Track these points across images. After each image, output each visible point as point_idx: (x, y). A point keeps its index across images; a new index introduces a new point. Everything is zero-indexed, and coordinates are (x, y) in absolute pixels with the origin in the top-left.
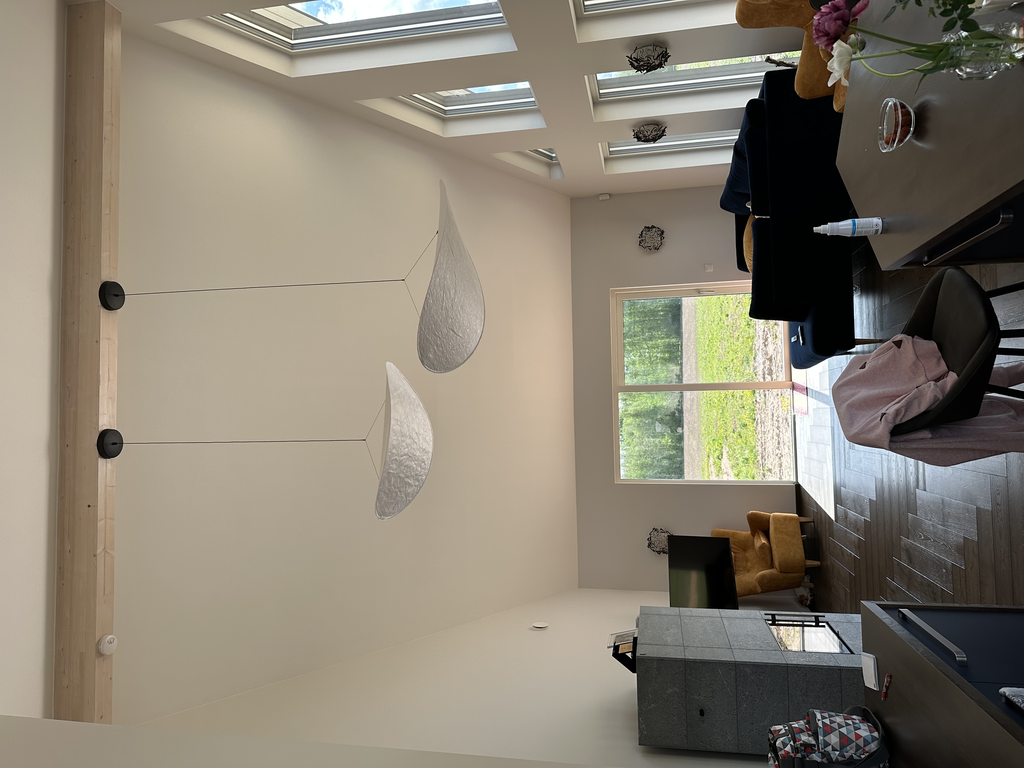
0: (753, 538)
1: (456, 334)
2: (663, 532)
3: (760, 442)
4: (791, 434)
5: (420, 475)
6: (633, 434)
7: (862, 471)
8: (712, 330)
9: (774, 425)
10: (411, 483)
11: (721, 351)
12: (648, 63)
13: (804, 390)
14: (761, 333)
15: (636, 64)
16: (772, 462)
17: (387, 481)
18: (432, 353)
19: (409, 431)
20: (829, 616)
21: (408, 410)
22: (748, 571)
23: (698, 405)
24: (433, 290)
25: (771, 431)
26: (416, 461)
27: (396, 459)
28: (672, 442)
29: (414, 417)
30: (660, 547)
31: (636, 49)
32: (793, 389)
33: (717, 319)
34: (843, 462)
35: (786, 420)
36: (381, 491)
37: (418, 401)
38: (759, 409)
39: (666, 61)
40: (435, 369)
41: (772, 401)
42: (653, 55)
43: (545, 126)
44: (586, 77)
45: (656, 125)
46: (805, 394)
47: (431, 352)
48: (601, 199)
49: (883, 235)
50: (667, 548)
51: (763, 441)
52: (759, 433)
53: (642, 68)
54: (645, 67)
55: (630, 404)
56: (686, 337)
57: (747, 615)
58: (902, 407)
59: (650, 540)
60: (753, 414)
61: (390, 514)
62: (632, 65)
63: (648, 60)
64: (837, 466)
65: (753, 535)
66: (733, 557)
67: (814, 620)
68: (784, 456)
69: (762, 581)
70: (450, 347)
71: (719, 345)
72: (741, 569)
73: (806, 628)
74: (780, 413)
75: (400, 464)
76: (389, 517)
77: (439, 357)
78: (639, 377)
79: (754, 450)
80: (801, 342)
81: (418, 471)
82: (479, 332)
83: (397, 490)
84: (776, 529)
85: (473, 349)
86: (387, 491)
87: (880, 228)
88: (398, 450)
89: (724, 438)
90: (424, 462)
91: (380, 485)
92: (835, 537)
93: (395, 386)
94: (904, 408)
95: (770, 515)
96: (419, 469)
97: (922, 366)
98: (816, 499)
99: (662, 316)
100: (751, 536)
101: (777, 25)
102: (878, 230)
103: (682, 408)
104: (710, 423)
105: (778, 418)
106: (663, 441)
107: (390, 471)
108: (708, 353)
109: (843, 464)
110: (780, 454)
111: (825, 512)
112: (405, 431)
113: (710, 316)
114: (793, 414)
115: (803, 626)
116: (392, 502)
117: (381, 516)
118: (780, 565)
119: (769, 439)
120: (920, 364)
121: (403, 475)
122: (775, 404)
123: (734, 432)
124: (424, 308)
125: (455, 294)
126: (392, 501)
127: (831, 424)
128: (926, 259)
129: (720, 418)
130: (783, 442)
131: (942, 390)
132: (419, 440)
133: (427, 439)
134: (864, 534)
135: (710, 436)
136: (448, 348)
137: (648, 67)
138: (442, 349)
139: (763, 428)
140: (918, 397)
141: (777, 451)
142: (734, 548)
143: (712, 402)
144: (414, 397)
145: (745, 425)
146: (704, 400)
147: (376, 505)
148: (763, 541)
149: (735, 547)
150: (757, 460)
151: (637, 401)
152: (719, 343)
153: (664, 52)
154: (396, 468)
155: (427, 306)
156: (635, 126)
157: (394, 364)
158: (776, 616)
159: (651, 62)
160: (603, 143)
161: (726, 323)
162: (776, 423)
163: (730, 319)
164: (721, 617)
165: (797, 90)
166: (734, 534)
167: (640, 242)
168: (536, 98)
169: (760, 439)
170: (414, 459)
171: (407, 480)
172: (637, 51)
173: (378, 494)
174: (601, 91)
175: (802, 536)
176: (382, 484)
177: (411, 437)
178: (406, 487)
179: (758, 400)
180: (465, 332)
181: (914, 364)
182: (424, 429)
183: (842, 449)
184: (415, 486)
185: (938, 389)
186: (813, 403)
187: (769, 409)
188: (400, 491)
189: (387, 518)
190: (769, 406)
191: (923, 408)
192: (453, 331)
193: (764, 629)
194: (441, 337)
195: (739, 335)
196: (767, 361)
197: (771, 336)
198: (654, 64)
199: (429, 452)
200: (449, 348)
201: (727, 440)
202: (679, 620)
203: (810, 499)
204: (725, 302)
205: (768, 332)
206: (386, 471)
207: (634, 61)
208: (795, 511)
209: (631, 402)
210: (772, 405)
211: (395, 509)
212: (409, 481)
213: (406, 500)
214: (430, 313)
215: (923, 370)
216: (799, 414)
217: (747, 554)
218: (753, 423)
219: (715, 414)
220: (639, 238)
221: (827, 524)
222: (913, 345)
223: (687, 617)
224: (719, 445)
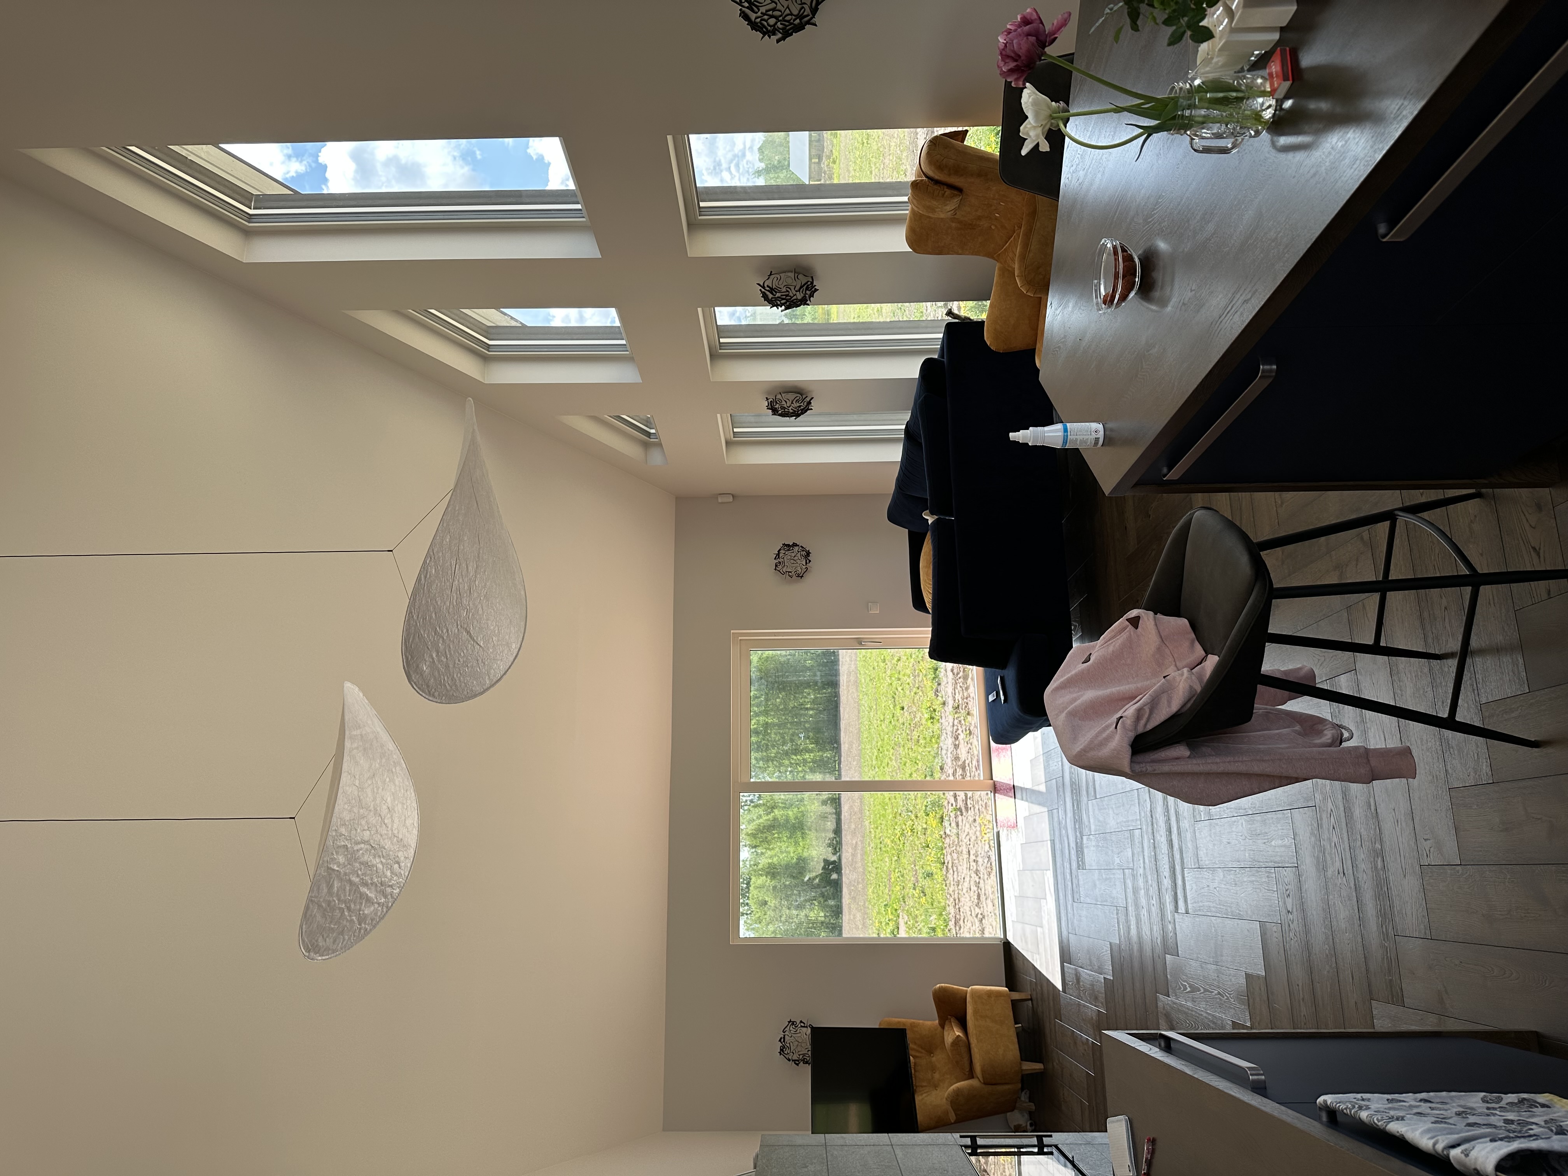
0: (942, 1030)
1: (474, 640)
2: (804, 1027)
3: (952, 900)
4: (995, 880)
5: (389, 886)
6: (766, 903)
7: (1097, 901)
8: (882, 734)
9: (971, 868)
10: (371, 898)
11: (894, 764)
12: (787, 295)
13: (1011, 790)
14: (949, 729)
15: (770, 296)
16: (970, 929)
17: (324, 885)
18: (428, 663)
19: (375, 799)
20: (1058, 1138)
21: (377, 765)
22: (936, 1087)
23: (864, 853)
24: (438, 552)
25: (967, 879)
26: (383, 857)
27: (345, 847)
28: (825, 916)
29: (388, 780)
30: (800, 1053)
31: (771, 274)
32: (995, 793)
33: (888, 717)
34: (1069, 892)
35: (989, 857)
36: (312, 900)
37: (396, 756)
38: (949, 845)
39: (812, 295)
40: (430, 694)
41: (967, 830)
42: (795, 284)
43: (639, 380)
44: (700, 310)
45: (798, 393)
46: (1011, 797)
47: (425, 660)
48: (720, 500)
49: (1104, 447)
50: (810, 1053)
51: (956, 897)
52: (950, 883)
53: (779, 303)
54: (783, 301)
55: (762, 853)
56: (846, 749)
57: (932, 1139)
58: (1145, 706)
59: (784, 1041)
60: (941, 854)
61: (327, 950)
62: (765, 296)
63: (787, 291)
64: (1062, 901)
65: (942, 1026)
66: (912, 1065)
67: (1036, 1143)
68: (986, 918)
69: (956, 1100)
70: (461, 660)
71: (892, 755)
72: (924, 1084)
73: (1024, 1158)
74: (980, 849)
75: (352, 857)
76: (324, 958)
77: (439, 672)
78: (776, 811)
79: (944, 913)
80: (1002, 698)
81: (386, 877)
82: (514, 647)
83: (344, 905)
84: (976, 1012)
85: (502, 673)
86: (324, 905)
87: (1101, 435)
88: (351, 830)
89: (901, 899)
90: (398, 863)
91: (311, 890)
92: (1063, 1018)
93: (357, 721)
94: (1148, 706)
95: (967, 991)
96: (389, 874)
97: (1169, 654)
98: (1033, 960)
99: (811, 716)
100: (940, 1028)
101: (960, 251)
102: (1098, 438)
103: (840, 858)
104: (880, 880)
105: (976, 857)
106: (812, 914)
107: (331, 866)
108: (877, 770)
109: (1070, 896)
110: (981, 914)
111: (1048, 980)
112: (368, 799)
113: (879, 713)
114: (995, 830)
115: (1020, 1154)
116: (332, 928)
117: (309, 952)
118: (983, 1071)
119: (965, 891)
120: (1167, 651)
121: (358, 880)
122: (971, 835)
123: (914, 889)
124: (419, 579)
125: (476, 572)
126: (332, 926)
127: (1050, 836)
128: (1165, 470)
129: (895, 868)
130: (985, 894)
131: (1200, 677)
132: (393, 822)
133: (407, 822)
134: (1104, 1003)
135: (881, 900)
136: (457, 662)
137: (787, 300)
138: (445, 660)
139: (955, 876)
140: (1166, 690)
141: (977, 910)
142: (913, 1049)
143: (882, 846)
144: (390, 748)
145: (930, 875)
146: (872, 845)
147: (301, 927)
148: (957, 1033)
149: (915, 1047)
150: (949, 927)
151: (773, 849)
152: (892, 751)
153: (809, 283)
154: (344, 863)
155: (425, 577)
156: (769, 393)
157: (361, 689)
158: (978, 1139)
159: (791, 294)
160: (724, 415)
161: (901, 721)
162: (974, 864)
163: (906, 714)
164: (892, 1145)
165: (987, 338)
166: (913, 1025)
167: (776, 566)
168: (628, 341)
169: (952, 894)
170: (381, 854)
171: (364, 890)
172: (772, 277)
173: (307, 908)
174: (722, 340)
175: (1016, 1026)
176: (315, 889)
177: (377, 813)
178: (361, 904)
179: (948, 832)
180: (489, 640)
181: (1159, 649)
182: (403, 804)
183: (1068, 871)
184: (379, 904)
185: (1194, 678)
186: (1023, 807)
187: (964, 843)
188: (349, 909)
189: (320, 958)
190: (963, 839)
191: (1175, 707)
192: (468, 632)
193: (959, 1159)
194: (445, 638)
195: (919, 737)
196: (958, 770)
197: (962, 731)
198: (795, 297)
199: (410, 846)
200: (459, 661)
201: (905, 902)
202: (824, 1152)
203: (1025, 962)
204: (900, 689)
205: (959, 726)
206: (326, 865)
207: (768, 291)
208: (1004, 984)
209: (764, 851)
210: (968, 837)
211: (337, 942)
212: (368, 892)
213: (360, 929)
214: (429, 591)
215: (1171, 659)
216: (1005, 829)
217: (934, 1059)
218: (941, 869)
219: (887, 864)
220: (775, 559)
221: (1051, 998)
222: (1155, 622)
223: (836, 1147)
224: (894, 911)
